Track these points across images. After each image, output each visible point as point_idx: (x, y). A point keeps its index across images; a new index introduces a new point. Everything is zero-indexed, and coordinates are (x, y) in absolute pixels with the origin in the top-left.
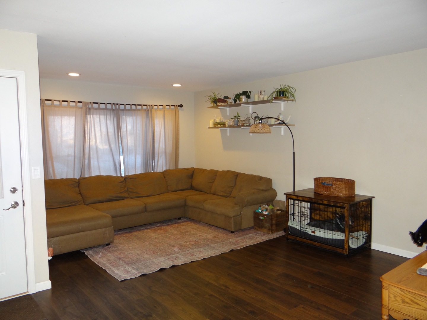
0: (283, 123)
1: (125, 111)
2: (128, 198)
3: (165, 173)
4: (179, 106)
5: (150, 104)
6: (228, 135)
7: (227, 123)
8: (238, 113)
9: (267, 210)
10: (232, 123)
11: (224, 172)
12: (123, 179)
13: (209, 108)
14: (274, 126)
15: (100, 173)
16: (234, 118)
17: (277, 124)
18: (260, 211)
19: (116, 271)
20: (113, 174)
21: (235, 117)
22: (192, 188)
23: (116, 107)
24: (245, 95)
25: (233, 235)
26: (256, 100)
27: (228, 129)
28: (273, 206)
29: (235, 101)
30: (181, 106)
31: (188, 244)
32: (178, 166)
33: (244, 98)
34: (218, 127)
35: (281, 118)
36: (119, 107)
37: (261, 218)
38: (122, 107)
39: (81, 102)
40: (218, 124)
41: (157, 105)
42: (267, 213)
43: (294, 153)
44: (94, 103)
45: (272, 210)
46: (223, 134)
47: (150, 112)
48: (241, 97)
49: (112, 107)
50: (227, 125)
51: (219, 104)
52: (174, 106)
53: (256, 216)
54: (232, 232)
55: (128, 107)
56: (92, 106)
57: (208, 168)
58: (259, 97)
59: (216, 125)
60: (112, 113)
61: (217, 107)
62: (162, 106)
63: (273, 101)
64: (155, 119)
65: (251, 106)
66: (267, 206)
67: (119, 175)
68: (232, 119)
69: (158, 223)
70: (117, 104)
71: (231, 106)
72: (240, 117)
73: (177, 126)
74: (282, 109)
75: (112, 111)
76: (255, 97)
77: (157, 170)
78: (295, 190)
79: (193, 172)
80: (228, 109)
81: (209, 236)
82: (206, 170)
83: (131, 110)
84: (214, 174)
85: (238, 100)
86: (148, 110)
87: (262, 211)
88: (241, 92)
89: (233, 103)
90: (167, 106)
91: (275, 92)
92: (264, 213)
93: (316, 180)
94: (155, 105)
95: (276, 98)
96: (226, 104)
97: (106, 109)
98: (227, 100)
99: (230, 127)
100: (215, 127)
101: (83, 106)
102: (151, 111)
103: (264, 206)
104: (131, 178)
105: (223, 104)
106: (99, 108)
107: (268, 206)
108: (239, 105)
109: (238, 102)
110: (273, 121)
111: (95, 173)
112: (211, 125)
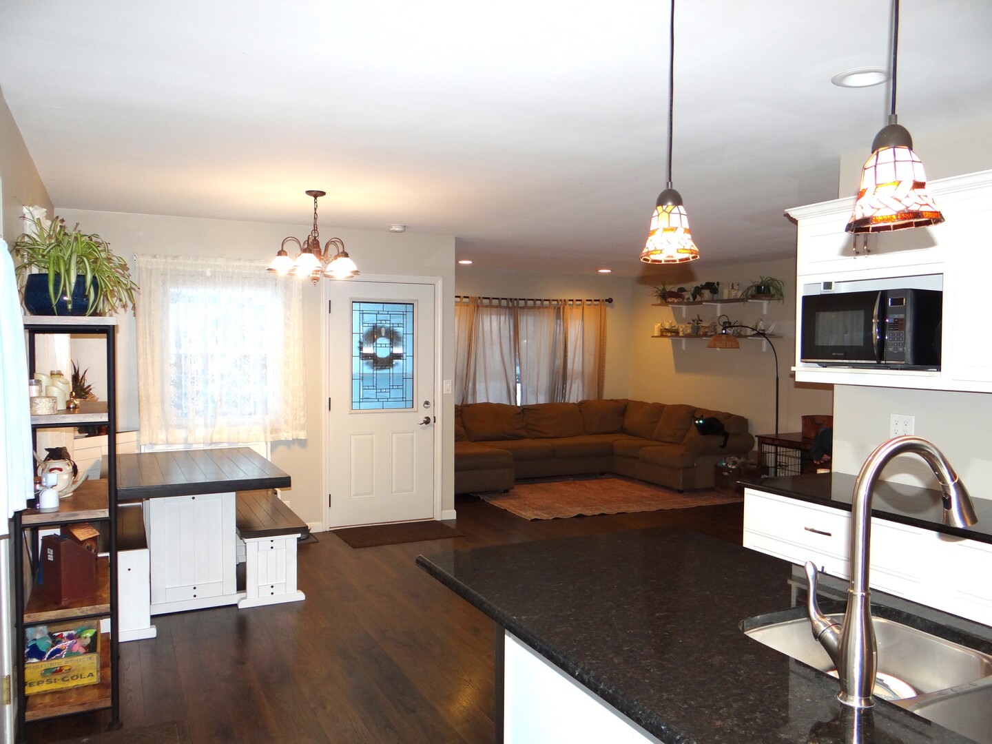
0: (761, 334)
1: (525, 310)
2: (527, 438)
3: (581, 404)
4: (606, 300)
5: (563, 298)
6: (684, 348)
7: (681, 329)
8: (698, 316)
9: (734, 463)
10: (689, 331)
11: (674, 406)
12: (519, 411)
13: (653, 305)
14: (750, 338)
15: (488, 400)
16: (692, 322)
17: (753, 336)
18: (724, 464)
19: (523, 513)
20: (505, 402)
21: (694, 321)
22: (623, 431)
23: (513, 304)
24: (709, 289)
25: (681, 495)
26: (726, 297)
27: (684, 341)
28: (748, 459)
29: (695, 298)
30: (610, 301)
31: (614, 499)
32: (602, 396)
33: (707, 294)
34: (666, 336)
35: (761, 326)
36: (518, 303)
37: (726, 474)
38: (522, 303)
39: (468, 297)
40: (668, 331)
41: (572, 300)
42: (734, 467)
43: (777, 378)
44: (484, 298)
45: (744, 464)
46: (676, 346)
47: (561, 310)
48: (703, 291)
49: (508, 303)
50: (681, 334)
51: (670, 300)
52: (599, 300)
53: (719, 470)
54: (680, 492)
55: (530, 303)
56: (482, 302)
57: (650, 401)
58: (729, 292)
59: (664, 333)
60: (507, 312)
61: (667, 303)
62: (581, 300)
63: (750, 301)
64: (569, 321)
65: (719, 306)
66: (736, 459)
67: (513, 404)
68: (689, 323)
69: (570, 476)
70: (516, 299)
71: (688, 303)
72: (701, 321)
73: (602, 333)
74: (765, 312)
75: (507, 309)
76: (725, 293)
77: (569, 400)
78: (779, 433)
79: (626, 406)
80: (684, 308)
81: (645, 494)
82: (647, 403)
83: (533, 307)
84: (659, 409)
85: (698, 296)
86: (559, 308)
87: (727, 465)
88: (704, 284)
89: (691, 300)
90: (587, 300)
91: (752, 286)
92: (730, 467)
93: (804, 418)
94: (570, 300)
95: (753, 297)
96: (681, 300)
97: (500, 306)
98: (684, 293)
99: (687, 336)
100: (662, 336)
101: (469, 302)
102: (564, 309)
103: (732, 457)
104: (531, 410)
105: (676, 301)
106: (491, 306)
107: (739, 458)
108: (700, 303)
109: (698, 298)
110: (749, 332)
111: (481, 399)
112: (656, 333)
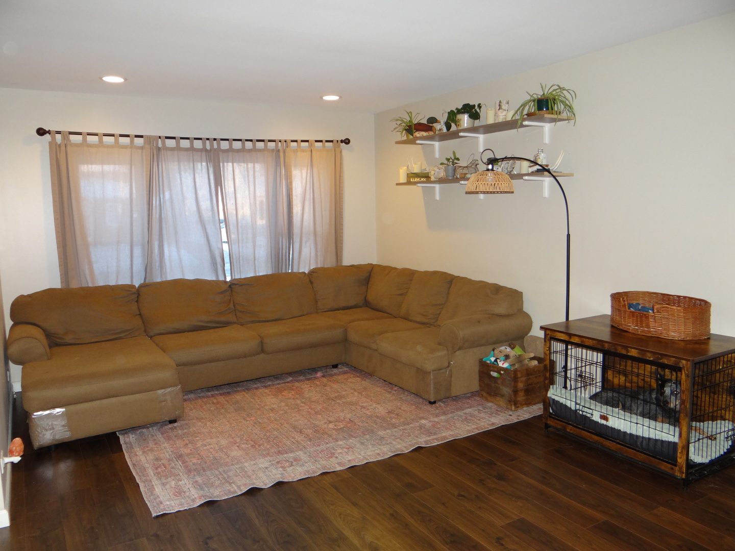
0: (544, 170)
1: (230, 154)
2: (235, 323)
3: (312, 272)
4: (342, 141)
5: (283, 138)
6: (438, 198)
7: (432, 173)
8: (454, 153)
9: (507, 357)
10: (442, 174)
11: (426, 272)
12: (225, 287)
13: (397, 143)
14: (526, 178)
15: (183, 274)
16: (446, 162)
17: (532, 174)
18: (493, 359)
19: (158, 490)
20: (209, 276)
21: (448, 160)
22: (367, 304)
23: (212, 145)
24: (468, 113)
25: (431, 408)
26: (491, 121)
27: (437, 186)
28: (524, 349)
29: (448, 127)
30: (347, 142)
31: (331, 426)
32: (341, 260)
33: (465, 120)
34: (415, 183)
35: (542, 160)
36: (219, 145)
37: (495, 374)
38: (225, 145)
39: (141, 137)
40: (416, 175)
41: (296, 141)
42: (506, 365)
43: (568, 236)
44: (167, 138)
45: (519, 359)
46: (428, 193)
47: (281, 154)
48: (459, 116)
49: (204, 144)
50: (433, 179)
51: (417, 134)
52: (332, 141)
53: (485, 369)
54: (431, 403)
55: (237, 145)
56: (164, 143)
57: (400, 265)
58: (496, 115)
59: (414, 178)
60: (204, 158)
61: (413, 142)
62: (307, 141)
63: (526, 123)
64: (293, 169)
65: (481, 137)
66: (509, 349)
67: (221, 278)
68: (442, 164)
69: (289, 374)
70: (215, 139)
71: (443, 137)
72: (458, 159)
73: (338, 182)
74: (547, 140)
75: (204, 153)
76: (489, 116)
77: (299, 268)
78: (570, 319)
79: (370, 273)
80: (437, 144)
81: (381, 410)
82: (395, 268)
83: (243, 150)
84: (409, 276)
85: (453, 125)
86: (279, 151)
87: (496, 361)
88: (460, 107)
89: (445, 130)
90: (316, 141)
91: (530, 101)
92: (500, 364)
93: (617, 298)
94: (292, 141)
95: (530, 116)
96: (431, 133)
97: (192, 149)
98: (435, 125)
99: (441, 181)
100: (409, 183)
101: (145, 143)
102: (284, 152)
103: (503, 348)
104: (242, 285)
105: (425, 134)
106: (178, 148)
107: (512, 348)
108: (455, 135)
109: (454, 128)
110: (525, 167)
111: (173, 273)
112: (403, 179)
